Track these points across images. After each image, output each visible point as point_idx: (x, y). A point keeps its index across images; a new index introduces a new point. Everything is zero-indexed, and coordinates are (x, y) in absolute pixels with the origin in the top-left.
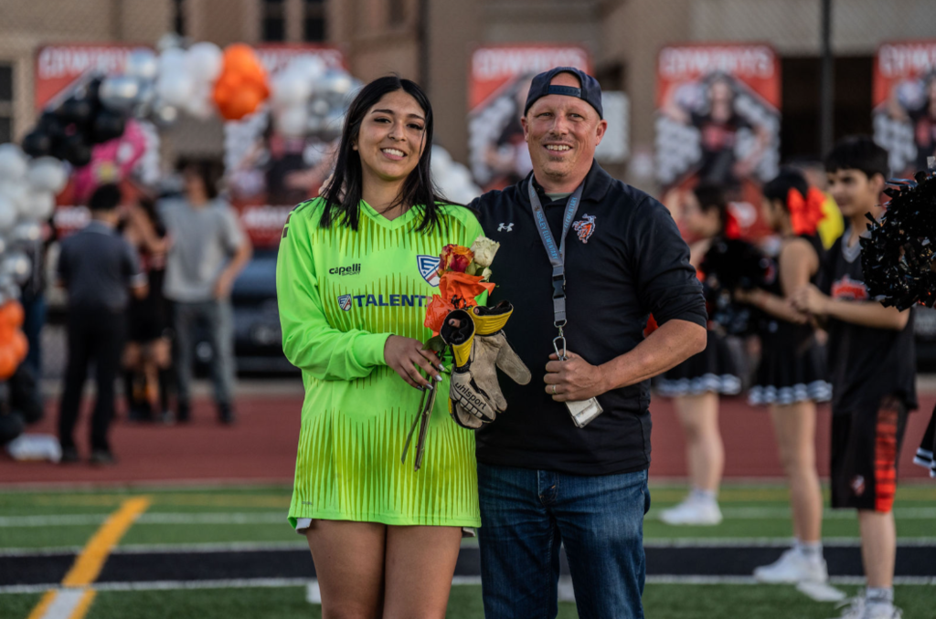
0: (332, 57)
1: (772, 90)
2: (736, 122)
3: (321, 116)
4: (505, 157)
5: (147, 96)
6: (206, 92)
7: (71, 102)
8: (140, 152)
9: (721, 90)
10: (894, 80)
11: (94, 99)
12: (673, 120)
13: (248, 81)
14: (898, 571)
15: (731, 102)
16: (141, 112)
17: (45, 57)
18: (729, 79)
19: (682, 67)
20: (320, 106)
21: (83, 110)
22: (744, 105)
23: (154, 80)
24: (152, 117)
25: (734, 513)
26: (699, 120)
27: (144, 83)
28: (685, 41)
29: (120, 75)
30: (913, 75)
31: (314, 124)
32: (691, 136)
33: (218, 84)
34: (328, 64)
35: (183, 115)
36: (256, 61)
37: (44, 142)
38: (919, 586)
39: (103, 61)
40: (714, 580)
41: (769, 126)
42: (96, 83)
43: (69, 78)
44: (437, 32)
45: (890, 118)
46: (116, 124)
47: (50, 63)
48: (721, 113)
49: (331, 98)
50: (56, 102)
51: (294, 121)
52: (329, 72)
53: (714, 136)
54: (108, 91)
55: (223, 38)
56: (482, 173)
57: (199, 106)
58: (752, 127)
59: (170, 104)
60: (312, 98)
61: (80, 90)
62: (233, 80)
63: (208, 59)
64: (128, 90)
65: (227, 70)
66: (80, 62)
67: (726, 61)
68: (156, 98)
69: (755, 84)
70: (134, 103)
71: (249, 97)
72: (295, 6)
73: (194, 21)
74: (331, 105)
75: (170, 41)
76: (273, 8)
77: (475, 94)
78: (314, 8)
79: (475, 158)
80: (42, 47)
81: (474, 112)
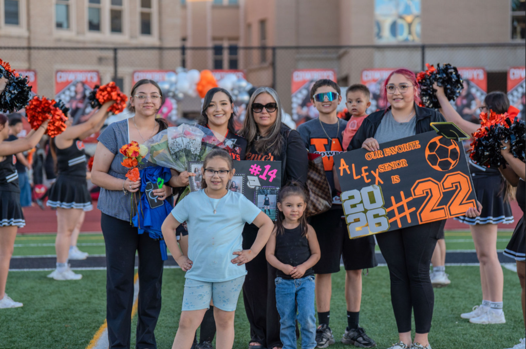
0: (240, 74)
3: (236, 96)
4: (304, 111)
5: (173, 89)
6: (194, 87)
8: (170, 110)
13: (210, 83)
14: (447, 261)
16: (171, 94)
17: (136, 74)
19: (370, 78)
20: (236, 91)
23: (176, 83)
24: (174, 96)
26: (376, 97)
27: (172, 84)
28: (371, 68)
29: (163, 81)
32: (374, 102)
33: (198, 84)
34: (238, 77)
35: (186, 96)
36: (214, 76)
38: (457, 267)
44: (279, 65)
47: (138, 77)
49: (240, 89)
52: (239, 80)
53: (381, 103)
55: (200, 68)
56: (295, 117)
57: (192, 92)
59: (181, 92)
60: (233, 89)
62: (204, 82)
63: (195, 75)
64: (166, 86)
65: (202, 79)
68: (176, 89)
70: (169, 91)
72: (226, 56)
73: (189, 62)
74: (240, 92)
75: (179, 69)
76: (218, 57)
77: (294, 87)
78: (234, 57)
79: (294, 111)
80: (135, 72)
81: (294, 94)
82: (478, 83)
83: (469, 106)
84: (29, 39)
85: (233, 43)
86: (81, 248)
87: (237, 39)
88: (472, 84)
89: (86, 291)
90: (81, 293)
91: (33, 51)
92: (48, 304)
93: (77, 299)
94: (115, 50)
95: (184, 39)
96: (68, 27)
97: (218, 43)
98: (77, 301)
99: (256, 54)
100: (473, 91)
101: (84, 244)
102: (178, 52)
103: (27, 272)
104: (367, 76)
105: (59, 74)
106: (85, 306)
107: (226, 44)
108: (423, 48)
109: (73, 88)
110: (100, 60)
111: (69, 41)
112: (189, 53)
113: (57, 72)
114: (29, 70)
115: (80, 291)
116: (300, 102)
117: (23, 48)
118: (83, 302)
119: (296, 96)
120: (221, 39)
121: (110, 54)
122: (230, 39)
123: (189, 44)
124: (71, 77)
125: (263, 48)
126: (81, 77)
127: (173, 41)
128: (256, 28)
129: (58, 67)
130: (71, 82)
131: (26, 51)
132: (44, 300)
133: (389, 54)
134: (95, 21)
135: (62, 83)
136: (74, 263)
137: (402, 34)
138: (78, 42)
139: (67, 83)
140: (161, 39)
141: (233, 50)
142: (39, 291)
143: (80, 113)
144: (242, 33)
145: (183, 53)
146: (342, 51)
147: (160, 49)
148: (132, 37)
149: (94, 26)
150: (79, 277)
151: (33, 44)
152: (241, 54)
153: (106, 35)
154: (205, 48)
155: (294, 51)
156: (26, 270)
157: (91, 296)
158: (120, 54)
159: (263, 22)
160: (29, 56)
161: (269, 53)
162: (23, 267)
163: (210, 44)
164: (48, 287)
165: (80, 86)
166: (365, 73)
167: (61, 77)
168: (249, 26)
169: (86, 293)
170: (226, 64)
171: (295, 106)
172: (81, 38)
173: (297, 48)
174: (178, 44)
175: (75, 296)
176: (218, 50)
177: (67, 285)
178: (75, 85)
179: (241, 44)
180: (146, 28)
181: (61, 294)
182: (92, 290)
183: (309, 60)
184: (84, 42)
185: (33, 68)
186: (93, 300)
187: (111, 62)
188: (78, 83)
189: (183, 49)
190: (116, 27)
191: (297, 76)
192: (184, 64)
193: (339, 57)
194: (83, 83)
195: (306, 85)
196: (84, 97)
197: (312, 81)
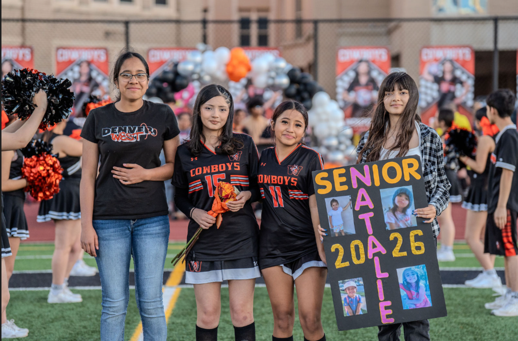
0: (276, 52)
1: (471, 66)
2: (455, 81)
3: (273, 78)
4: (352, 97)
5: (198, 70)
6: (223, 68)
7: (165, 72)
8: (192, 94)
9: (448, 66)
11: (177, 74)
12: (427, 80)
13: (241, 62)
15: (453, 71)
16: (195, 77)
17: (152, 53)
18: (451, 61)
19: (431, 57)
20: (273, 74)
21: (171, 76)
22: (458, 73)
23: (201, 64)
24: (200, 79)
25: (459, 255)
27: (196, 65)
29: (185, 61)
31: (270, 82)
32: (435, 86)
33: (227, 65)
34: (275, 56)
35: (214, 79)
36: (244, 54)
37: (154, 90)
39: (176, 55)
40: (455, 286)
41: (470, 82)
42: (176, 65)
43: (161, 63)
46: (185, 82)
47: (154, 56)
48: (448, 77)
49: (278, 70)
51: (261, 81)
52: (277, 59)
53: (445, 87)
54: (182, 68)
56: (341, 104)
57: (220, 74)
58: (462, 83)
59: (208, 74)
60: (269, 71)
61: (169, 68)
62: (235, 62)
63: (224, 54)
64: (190, 67)
65: (232, 58)
66: (166, 56)
67: (451, 54)
68: (202, 71)
69: (464, 64)
70: (193, 73)
71: (242, 70)
72: (254, 31)
73: (211, 38)
74: (277, 74)
75: (201, 46)
76: (245, 31)
77: (339, 69)
78: (263, 31)
79: (340, 97)
80: (149, 50)
81: (338, 77)
84: (23, 9)
85: (263, 15)
87: (267, 10)
89: (96, 316)
90: (90, 319)
91: (28, 24)
92: (50, 333)
93: (85, 327)
94: (127, 23)
95: (205, 11)
97: (245, 15)
98: (85, 330)
99: (290, 29)
102: (199, 27)
103: (23, 292)
104: (427, 55)
105: (60, 52)
107: (254, 16)
108: (496, 20)
109: (76, 69)
110: (107, 34)
111: (70, 11)
112: (211, 27)
113: (58, 49)
114: (23, 46)
115: (88, 316)
116: (347, 86)
117: (17, 20)
118: (93, 332)
119: (342, 79)
120: (248, 10)
121: (121, 28)
122: (259, 10)
123: (211, 16)
124: (74, 55)
125: (299, 22)
126: (86, 55)
127: (193, 12)
129: (57, 42)
130: (74, 61)
131: (19, 24)
132: (44, 328)
133: (449, 27)
135: (64, 62)
137: (466, 6)
138: (81, 13)
139: (70, 62)
140: (178, 9)
141: (263, 23)
142: (38, 317)
144: (273, 3)
145: (205, 27)
146: (392, 24)
147: (178, 22)
148: (145, 7)
151: (28, 15)
152: (272, 29)
153: (114, 6)
154: (230, 22)
155: (335, 25)
156: (21, 289)
158: (133, 27)
160: (23, 30)
161: (308, 29)
162: (19, 286)
163: (236, 16)
164: (50, 311)
165: (85, 66)
166: (425, 51)
167: (62, 55)
169: (96, 319)
170: (254, 40)
171: (340, 90)
172: (84, 8)
173: (339, 21)
174: (199, 16)
175: (83, 323)
176: (245, 23)
177: (73, 309)
178: (79, 65)
179: (272, 16)
181: (65, 320)
183: (353, 35)
184: (88, 14)
185: (28, 43)
187: (123, 38)
188: (82, 62)
189: (204, 22)
191: (344, 55)
192: (205, 40)
193: (389, 33)
194: (89, 63)
195: (354, 66)
196: (90, 79)
197: (361, 61)
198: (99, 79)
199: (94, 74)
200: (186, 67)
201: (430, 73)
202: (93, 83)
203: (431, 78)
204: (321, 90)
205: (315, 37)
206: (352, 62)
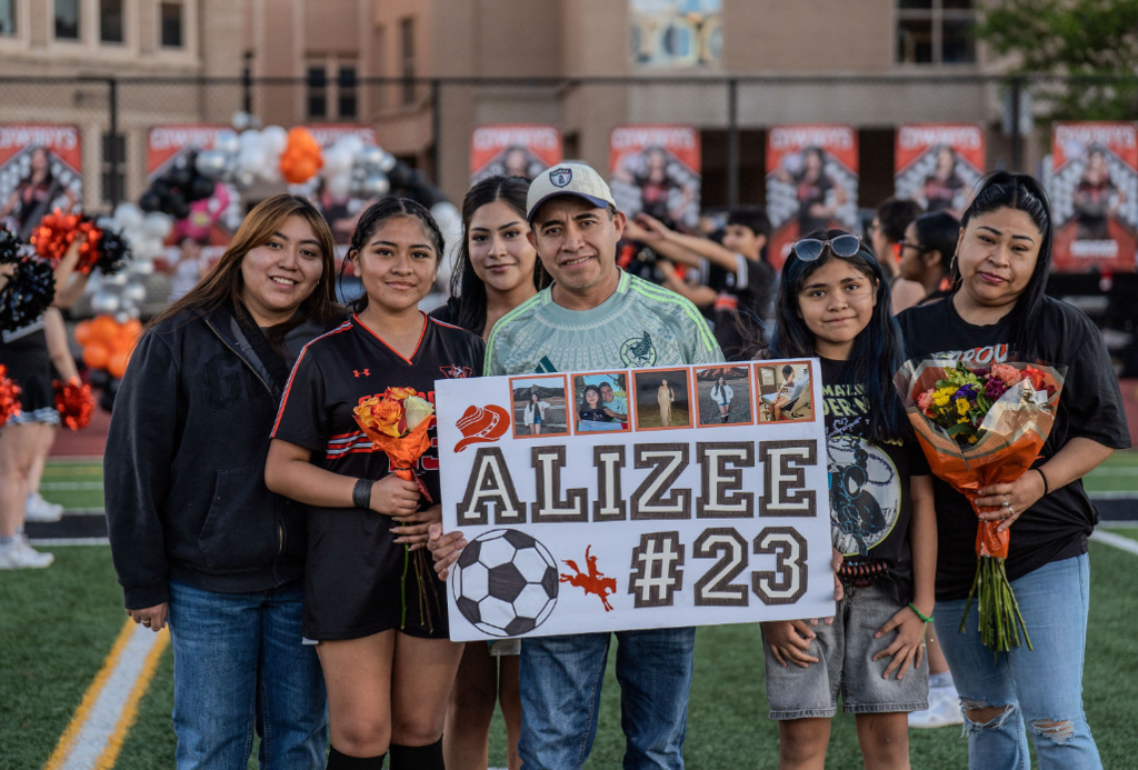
0: (367, 133)
1: (694, 160)
2: (668, 183)
3: (361, 181)
5: (231, 167)
6: (275, 163)
7: (174, 170)
8: (225, 204)
9: (656, 159)
10: (781, 153)
11: (192, 170)
12: (622, 181)
13: (307, 154)
15: (664, 167)
16: (227, 177)
17: (155, 134)
18: (663, 150)
19: (628, 142)
20: (360, 173)
21: (184, 176)
22: (674, 170)
23: (237, 154)
24: (235, 181)
26: (641, 181)
27: (229, 156)
28: (624, 123)
29: (210, 148)
30: (795, 149)
31: (356, 186)
32: (636, 192)
33: (285, 156)
34: (365, 140)
35: (258, 180)
36: (312, 138)
37: (155, 201)
39: (198, 137)
41: (693, 187)
42: (193, 156)
43: (173, 150)
45: (780, 180)
47: (159, 139)
48: (657, 176)
49: (370, 169)
50: (162, 170)
51: (340, 185)
52: (367, 149)
53: (652, 193)
54: (202, 162)
57: (270, 173)
58: (679, 187)
59: (248, 172)
60: (355, 166)
61: (181, 162)
62: (295, 153)
63: (277, 138)
64: (218, 161)
65: (291, 146)
66: (182, 138)
67: (660, 137)
68: (238, 168)
69: (681, 154)
70: (222, 172)
71: (308, 166)
72: (332, 93)
73: (260, 105)
74: (368, 173)
75: (240, 119)
76: (317, 91)
77: (474, 162)
78: (348, 91)
80: (153, 127)
81: (474, 176)
82: (841, 155)
83: (821, 200)
85: (347, 63)
86: (48, 496)
87: (354, 55)
88: (830, 156)
89: (62, 592)
90: (53, 597)
93: (44, 611)
94: (112, 83)
95: (249, 55)
96: (14, 31)
97: (317, 62)
98: (44, 617)
99: (393, 94)
100: (832, 170)
101: (53, 486)
102: (237, 89)
104: (621, 139)
106: (62, 627)
107: (332, 69)
108: (733, 83)
110: (79, 99)
111: (14, 59)
112: (258, 91)
115: (49, 593)
118: (59, 619)
120: (323, 55)
121: (104, 89)
122: (341, 55)
123: (258, 71)
124: (22, 137)
125: (408, 82)
126: (42, 137)
127: (226, 64)
128: (392, 37)
130: (22, 147)
133: (661, 92)
134: (69, 20)
135: (4, 150)
136: (34, 529)
137: (686, 53)
138: (33, 62)
139: (14, 150)
140: (202, 54)
143: (40, 210)
144: (365, 42)
145: (247, 91)
146: (565, 81)
147: (202, 81)
148: (143, 51)
149: (67, 30)
150: (45, 560)
152: (363, 94)
153: (90, 49)
154: (290, 81)
157: (73, 604)
158: (122, 90)
159: (407, 24)
161: (424, 92)
163: (300, 71)
165: (39, 157)
166: (617, 133)
168: (378, 31)
169: (63, 597)
170: (332, 107)
172: (39, 53)
173: (477, 82)
174: (236, 70)
175: (45, 605)
176: (316, 79)
178: (30, 154)
179: (363, 70)
180: (172, 34)
181: (10, 599)
182: (74, 591)
184: (46, 63)
186: (80, 615)
187: (106, 103)
188: (35, 149)
189: (247, 82)
190: (112, 32)
191: (482, 139)
192: (247, 106)
193: (561, 97)
194: (48, 152)
195: (499, 156)
196: (49, 178)
197: (511, 149)
198: (65, 178)
199: (56, 170)
200: (211, 162)
201: (628, 170)
202: (53, 186)
203: (627, 177)
204: (442, 200)
205: (434, 103)
206: (496, 150)
